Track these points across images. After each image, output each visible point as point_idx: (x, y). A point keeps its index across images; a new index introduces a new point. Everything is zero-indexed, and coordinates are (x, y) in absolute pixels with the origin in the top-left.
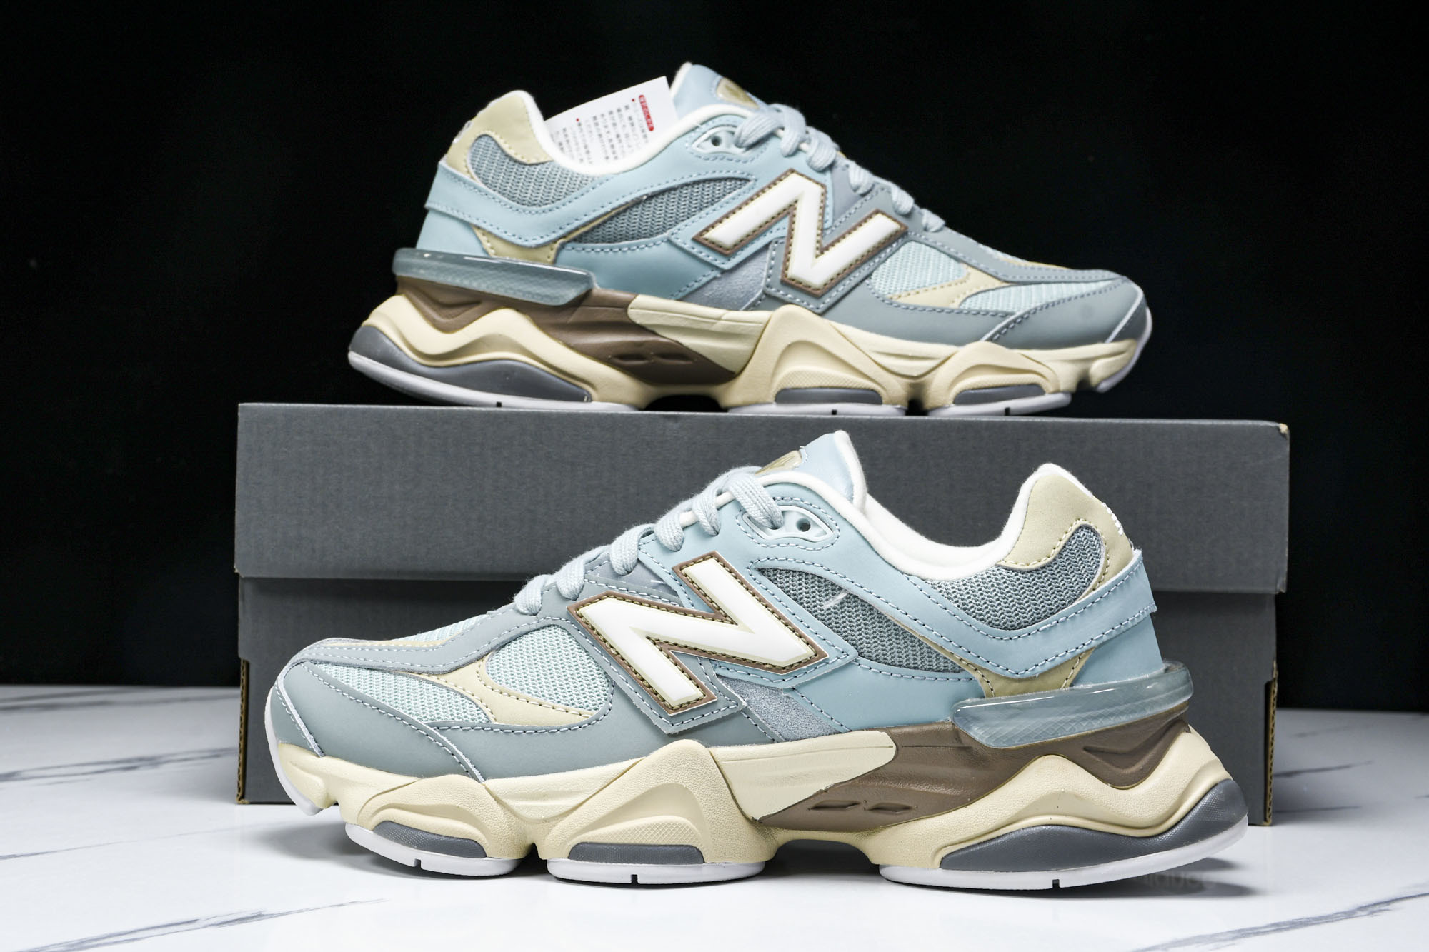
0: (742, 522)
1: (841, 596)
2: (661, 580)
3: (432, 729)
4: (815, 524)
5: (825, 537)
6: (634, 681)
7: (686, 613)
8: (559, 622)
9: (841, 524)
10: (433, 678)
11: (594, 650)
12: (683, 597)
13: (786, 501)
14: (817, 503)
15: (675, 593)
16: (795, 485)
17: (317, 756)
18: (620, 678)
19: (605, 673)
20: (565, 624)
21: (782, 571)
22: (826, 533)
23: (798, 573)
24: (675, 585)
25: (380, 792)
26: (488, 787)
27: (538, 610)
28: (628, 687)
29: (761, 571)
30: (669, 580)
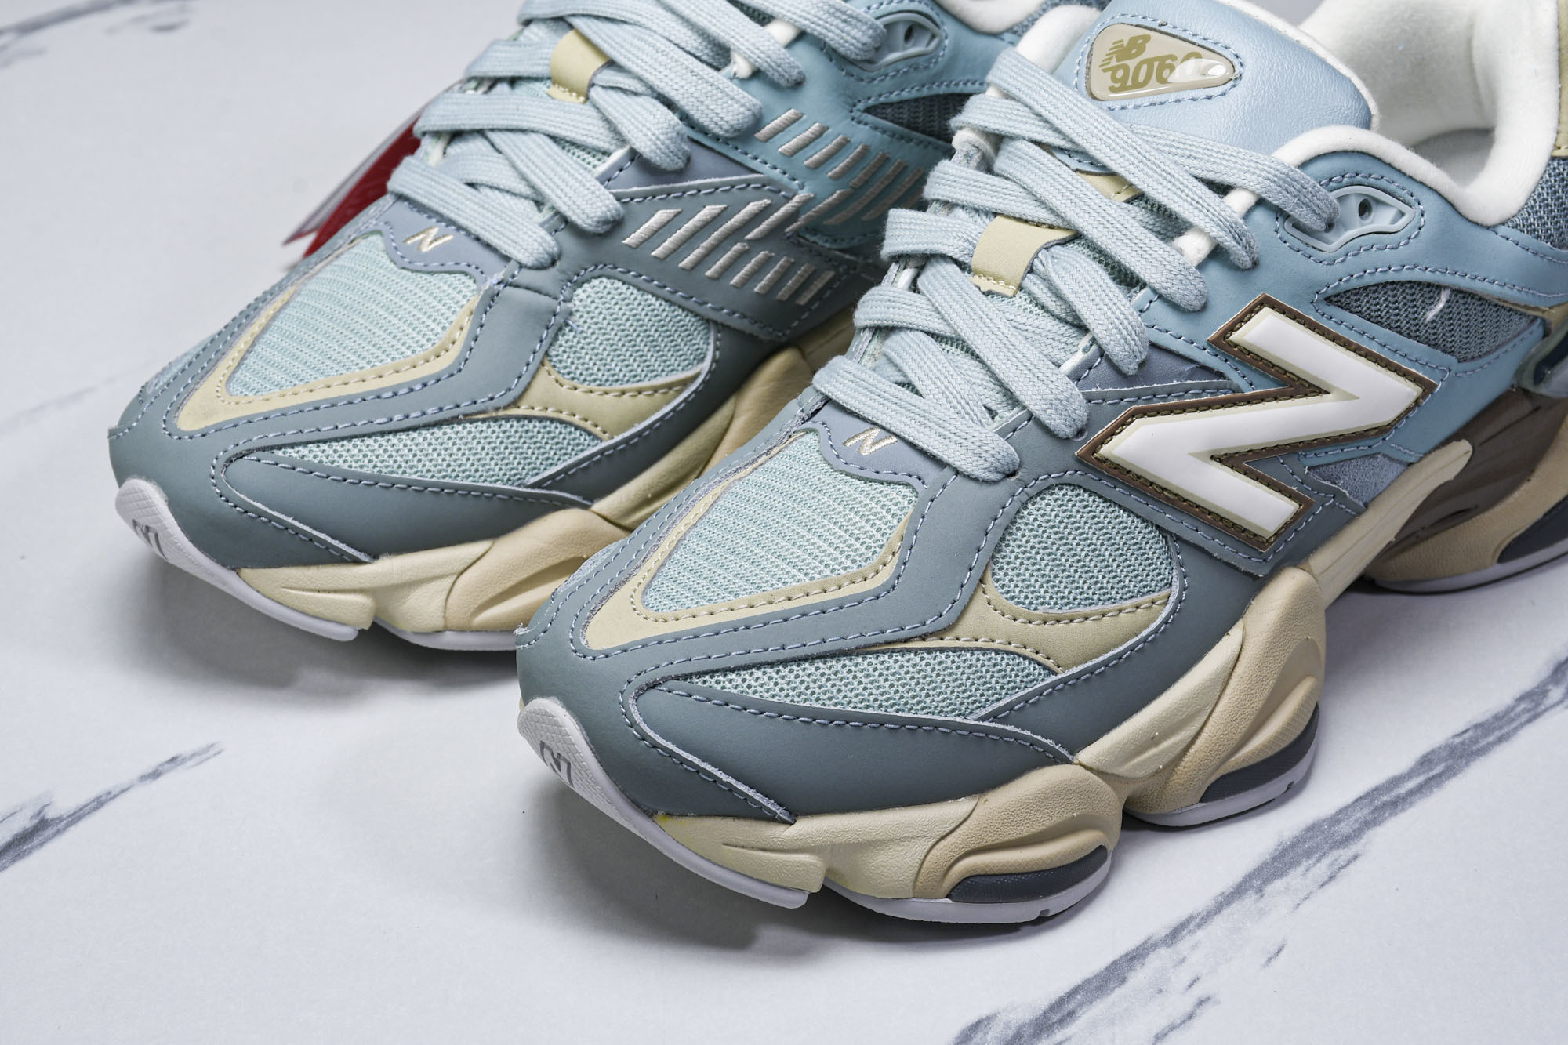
0: (1287, 237)
1: (1444, 296)
2: (1192, 361)
3: (986, 724)
4: (1378, 202)
5: (1403, 221)
6: (1210, 525)
7: (1249, 401)
8: (1067, 477)
9: (1419, 192)
10: (931, 643)
11: (1133, 500)
12: (1235, 377)
13: (1337, 182)
14: (1377, 170)
15: (1220, 375)
16: (1335, 153)
17: (784, 822)
18: (1184, 527)
19: (1158, 527)
20: (1078, 477)
21: (1357, 291)
22: (1403, 214)
23: (1381, 287)
24: (1216, 363)
25: (935, 840)
26: (1084, 762)
27: (1017, 467)
28: (1199, 536)
29: (1328, 300)
30: (1206, 357)
